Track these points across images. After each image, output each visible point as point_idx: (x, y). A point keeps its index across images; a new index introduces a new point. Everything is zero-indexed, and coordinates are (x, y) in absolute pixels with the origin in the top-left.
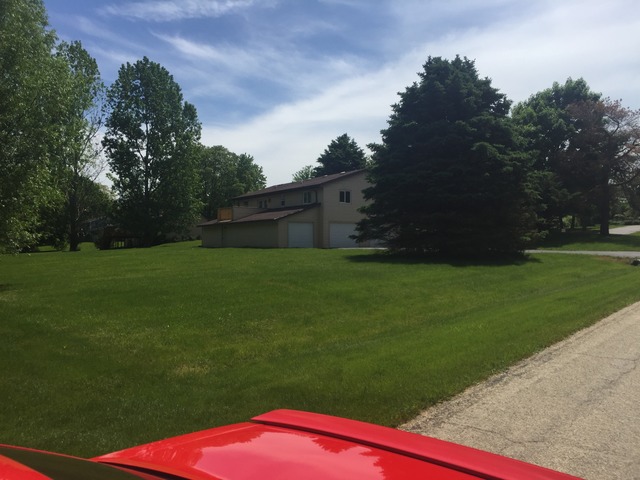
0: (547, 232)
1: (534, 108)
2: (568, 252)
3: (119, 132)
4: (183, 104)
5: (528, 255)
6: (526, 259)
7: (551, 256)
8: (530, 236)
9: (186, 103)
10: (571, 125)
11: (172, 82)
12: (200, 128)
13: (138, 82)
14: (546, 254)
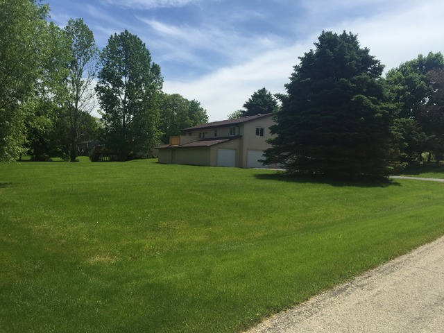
0: (407, 163)
1: (403, 73)
2: (423, 179)
3: (107, 82)
4: (152, 64)
5: (392, 180)
6: (389, 183)
7: (409, 181)
8: (393, 166)
9: (153, 63)
10: (430, 86)
11: (144, 49)
12: (162, 80)
13: (121, 48)
14: (406, 180)
